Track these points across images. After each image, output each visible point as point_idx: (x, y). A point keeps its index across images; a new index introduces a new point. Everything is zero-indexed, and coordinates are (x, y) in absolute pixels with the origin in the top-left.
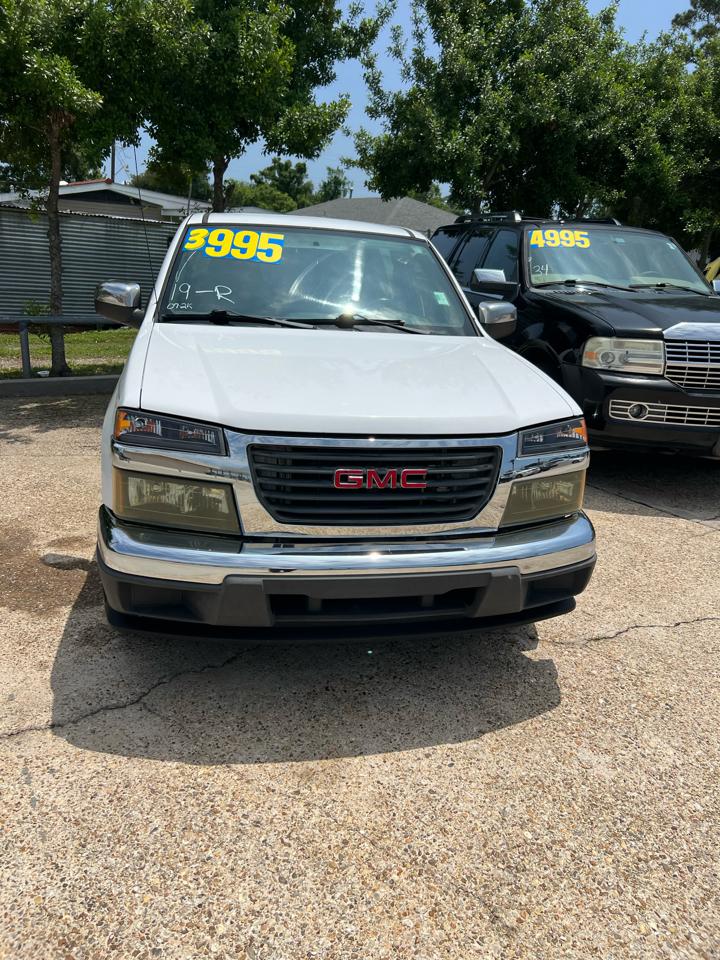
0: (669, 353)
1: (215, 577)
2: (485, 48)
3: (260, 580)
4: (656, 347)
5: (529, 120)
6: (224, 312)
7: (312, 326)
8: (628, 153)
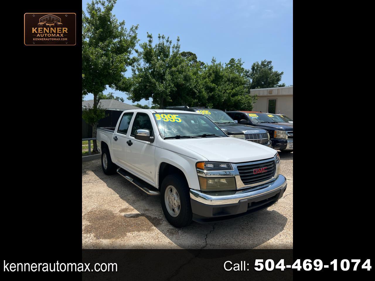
0: (246, 137)
1: (236, 201)
2: (163, 66)
3: (247, 200)
4: (242, 136)
5: (178, 83)
6: (179, 136)
7: (201, 137)
8: (196, 91)
